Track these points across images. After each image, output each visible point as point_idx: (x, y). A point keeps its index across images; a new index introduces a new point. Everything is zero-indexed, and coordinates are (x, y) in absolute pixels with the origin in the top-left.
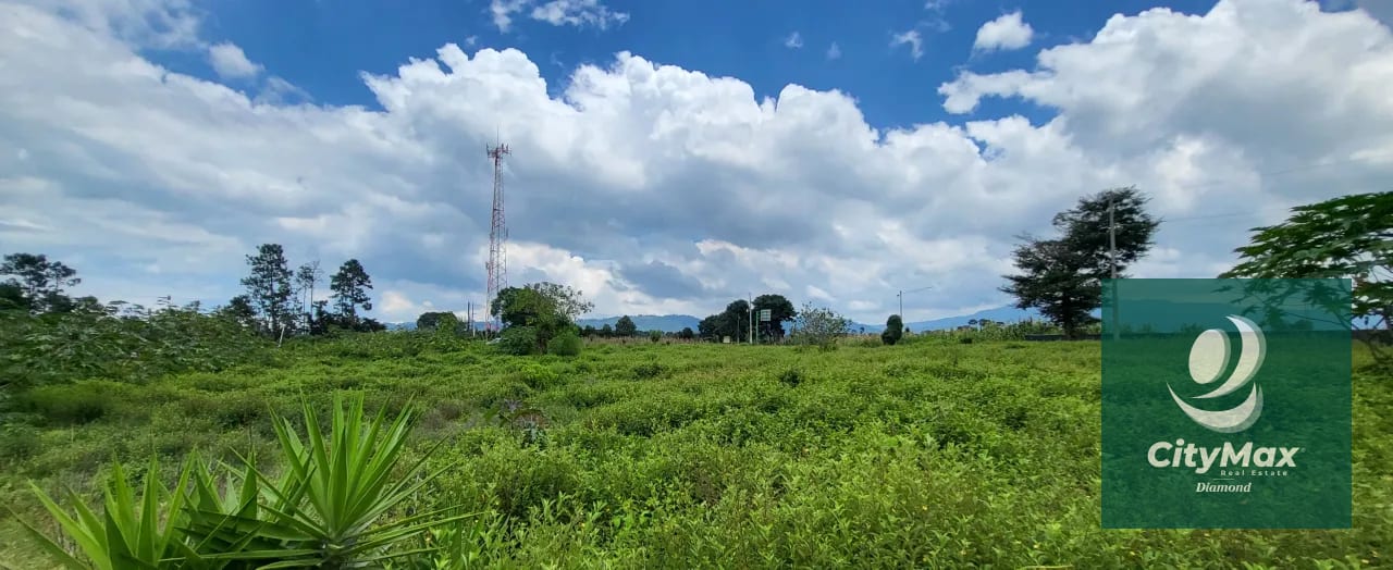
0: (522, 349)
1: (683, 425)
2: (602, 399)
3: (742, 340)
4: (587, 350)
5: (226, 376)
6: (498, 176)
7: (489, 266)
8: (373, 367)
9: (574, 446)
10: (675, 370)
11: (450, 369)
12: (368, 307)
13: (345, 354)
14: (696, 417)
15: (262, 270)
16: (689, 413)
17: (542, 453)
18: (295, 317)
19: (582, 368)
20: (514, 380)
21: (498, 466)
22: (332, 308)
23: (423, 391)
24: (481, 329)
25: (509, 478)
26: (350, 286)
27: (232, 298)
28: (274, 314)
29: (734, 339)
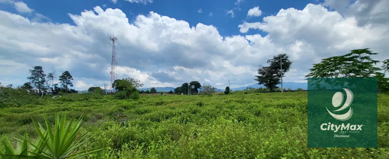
0: (122, 98)
1: (169, 118)
2: (146, 112)
3: (187, 94)
4: (142, 98)
5: (22, 108)
6: (114, 46)
7: (111, 73)
8: (74, 104)
9: (137, 126)
10: (167, 103)
11: (98, 104)
12: (72, 86)
13: (64, 100)
14: (173, 116)
15: (35, 74)
16: (171, 115)
17: (127, 129)
18: (47, 89)
19: (140, 103)
20: (119, 107)
21: (113, 133)
22: (60, 86)
23: (90, 111)
24: (109, 92)
25: (116, 136)
26: (66, 79)
27: (24, 83)
28: (39, 88)
29: (184, 94)
